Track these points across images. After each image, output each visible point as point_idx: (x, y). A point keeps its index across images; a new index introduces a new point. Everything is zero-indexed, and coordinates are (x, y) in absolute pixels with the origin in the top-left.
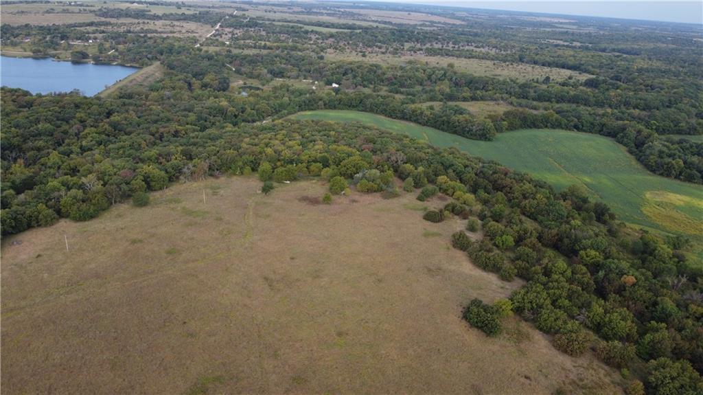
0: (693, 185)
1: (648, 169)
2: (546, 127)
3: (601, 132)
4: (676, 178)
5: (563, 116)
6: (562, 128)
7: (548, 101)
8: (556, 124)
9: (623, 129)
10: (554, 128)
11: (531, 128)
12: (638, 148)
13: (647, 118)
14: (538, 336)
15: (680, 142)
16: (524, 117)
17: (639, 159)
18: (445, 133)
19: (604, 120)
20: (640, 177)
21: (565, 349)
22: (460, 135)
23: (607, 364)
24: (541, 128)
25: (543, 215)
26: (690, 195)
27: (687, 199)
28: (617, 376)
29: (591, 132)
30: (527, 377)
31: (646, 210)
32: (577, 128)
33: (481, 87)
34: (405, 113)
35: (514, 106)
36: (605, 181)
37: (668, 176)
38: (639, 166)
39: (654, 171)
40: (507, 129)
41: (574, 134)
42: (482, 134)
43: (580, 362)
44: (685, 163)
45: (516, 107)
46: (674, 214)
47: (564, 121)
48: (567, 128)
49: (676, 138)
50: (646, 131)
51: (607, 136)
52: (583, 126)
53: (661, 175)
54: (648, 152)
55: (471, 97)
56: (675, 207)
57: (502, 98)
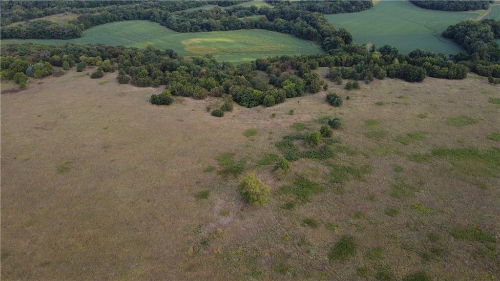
0: (199, 33)
1: (175, 31)
2: (107, 22)
3: (139, 18)
4: (190, 32)
5: (114, 13)
6: (117, 21)
7: (98, 6)
8: (112, 19)
9: (152, 13)
10: (112, 22)
11: (98, 25)
12: (164, 21)
13: (159, 5)
14: (186, 99)
15: (182, 14)
16: (91, 18)
17: (168, 27)
18: (45, 40)
19: (138, 10)
20: (174, 35)
21: (200, 98)
22: (57, 39)
23: (216, 97)
24: (104, 23)
25: (147, 61)
26: (200, 37)
27: (201, 39)
28: (221, 99)
29: (134, 19)
30: (193, 110)
31: (186, 49)
32: (125, 19)
33: (47, 5)
34: (5, 33)
35: (77, 13)
36: (159, 41)
37: (186, 32)
38: (171, 31)
39: (178, 31)
40: (85, 29)
41: (125, 22)
42: (73, 34)
43: (207, 100)
44: (191, 23)
45: (79, 14)
46: (200, 47)
47: (116, 16)
48: (119, 20)
49: (180, 12)
50: (164, 12)
51: (144, 19)
52: (128, 17)
53: (183, 32)
54: (171, 22)
55: (44, 14)
56: (199, 44)
57: (67, 10)
